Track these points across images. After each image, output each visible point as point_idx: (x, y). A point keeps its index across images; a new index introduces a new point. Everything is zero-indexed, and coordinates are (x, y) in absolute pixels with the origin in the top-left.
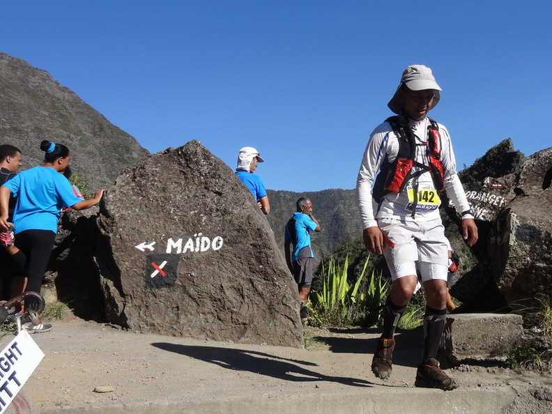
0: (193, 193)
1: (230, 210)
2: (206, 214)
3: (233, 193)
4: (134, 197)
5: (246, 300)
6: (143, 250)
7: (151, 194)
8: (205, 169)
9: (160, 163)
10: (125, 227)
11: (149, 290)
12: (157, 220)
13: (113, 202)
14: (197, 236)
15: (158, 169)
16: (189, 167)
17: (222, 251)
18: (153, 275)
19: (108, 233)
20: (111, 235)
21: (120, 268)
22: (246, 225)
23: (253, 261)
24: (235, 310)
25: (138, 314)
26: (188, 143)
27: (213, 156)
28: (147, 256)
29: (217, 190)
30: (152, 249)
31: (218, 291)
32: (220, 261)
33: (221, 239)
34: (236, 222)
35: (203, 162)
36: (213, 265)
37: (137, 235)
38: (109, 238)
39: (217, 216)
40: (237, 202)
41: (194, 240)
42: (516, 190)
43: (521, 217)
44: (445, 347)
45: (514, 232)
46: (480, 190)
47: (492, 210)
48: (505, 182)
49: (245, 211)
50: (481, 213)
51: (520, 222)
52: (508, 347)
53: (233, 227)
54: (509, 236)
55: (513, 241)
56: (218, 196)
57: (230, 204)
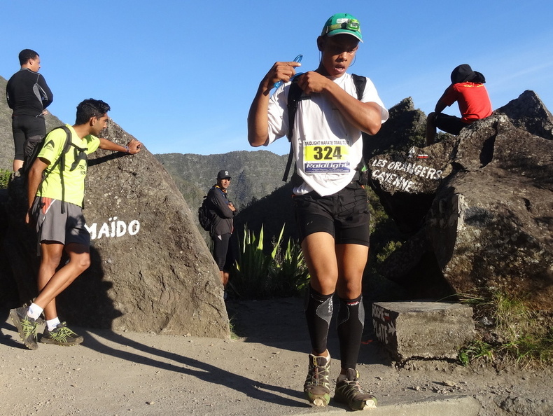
0: (106, 173)
1: (146, 191)
2: (120, 197)
3: (148, 174)
5: (167, 289)
14: (112, 221)
17: (140, 236)
22: (164, 208)
23: (173, 246)
24: (156, 299)
27: (126, 133)
29: (131, 170)
31: (137, 279)
32: (138, 247)
33: (138, 223)
34: (153, 204)
36: (131, 251)
39: (133, 198)
40: (152, 184)
41: (109, 224)
42: (454, 164)
43: (469, 199)
44: (387, 342)
45: (462, 216)
46: (405, 161)
47: (419, 182)
48: (432, 151)
49: (162, 192)
50: (407, 186)
51: (468, 204)
52: (459, 343)
53: (150, 209)
54: (457, 220)
55: (461, 226)
56: (133, 176)
57: (146, 185)
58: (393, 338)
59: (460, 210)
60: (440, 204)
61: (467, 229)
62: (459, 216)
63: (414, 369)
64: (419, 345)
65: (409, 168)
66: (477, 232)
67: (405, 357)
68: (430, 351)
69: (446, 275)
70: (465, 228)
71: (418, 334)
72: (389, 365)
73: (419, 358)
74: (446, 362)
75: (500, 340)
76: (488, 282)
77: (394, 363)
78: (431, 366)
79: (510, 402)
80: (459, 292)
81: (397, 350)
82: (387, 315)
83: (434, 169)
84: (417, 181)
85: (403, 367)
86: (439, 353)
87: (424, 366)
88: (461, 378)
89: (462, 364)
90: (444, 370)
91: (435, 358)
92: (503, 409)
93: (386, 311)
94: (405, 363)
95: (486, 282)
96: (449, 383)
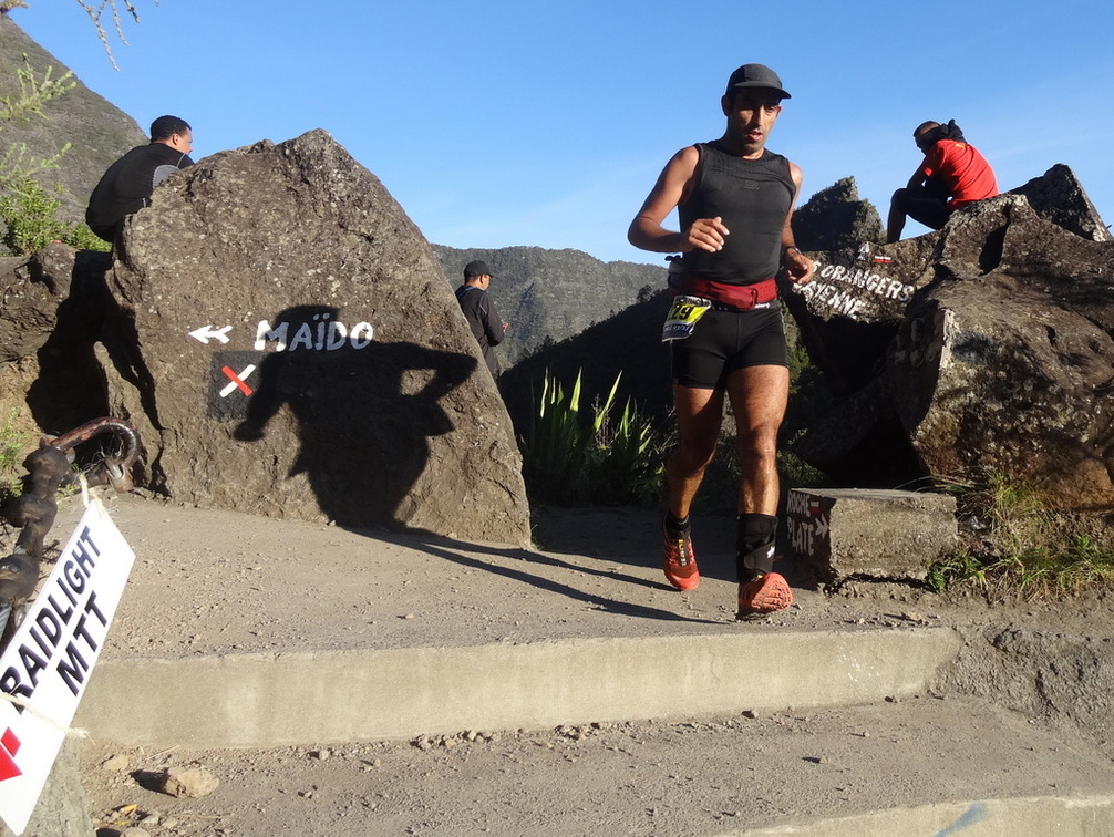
0: (314, 233)
1: (391, 271)
2: (338, 277)
3: (396, 240)
4: (189, 235)
6: (206, 342)
7: (224, 231)
8: (341, 189)
9: (246, 169)
10: (169, 292)
11: (215, 422)
12: (236, 283)
13: (144, 240)
14: (320, 320)
15: (241, 182)
16: (308, 182)
17: (370, 353)
18: (225, 393)
19: (130, 302)
20: (137, 307)
21: (154, 375)
23: (434, 374)
25: (189, 469)
26: (306, 134)
27: (358, 164)
28: (215, 354)
29: (363, 230)
30: (225, 340)
32: (366, 371)
33: (369, 327)
34: (401, 296)
35: (335, 174)
37: (193, 311)
38: (133, 313)
39: (363, 282)
40: (402, 259)
41: (313, 326)
42: (938, 267)
43: (962, 317)
44: (811, 552)
45: (949, 344)
46: (851, 264)
47: (873, 302)
48: (898, 252)
49: (420, 276)
50: (853, 307)
51: (960, 326)
52: (930, 554)
53: (395, 305)
54: (941, 351)
55: (946, 360)
56: (365, 243)
57: (391, 259)
58: (823, 544)
59: (946, 334)
60: (914, 327)
61: (955, 367)
62: (944, 344)
63: (856, 595)
64: (865, 555)
65: (858, 279)
66: (972, 372)
67: (842, 573)
68: (883, 566)
69: (916, 443)
70: (952, 364)
71: (864, 536)
72: (814, 588)
73: (866, 578)
74: (907, 586)
75: (997, 553)
76: (983, 458)
77: (822, 585)
78: (883, 590)
79: (1009, 636)
80: (935, 474)
81: (829, 563)
82: (816, 504)
83: (899, 283)
84: (870, 300)
85: (837, 592)
86: (897, 571)
87: (872, 592)
88: (932, 611)
89: (933, 590)
90: (903, 599)
91: (890, 579)
92: (998, 648)
93: (814, 498)
94: (840, 586)
95: (979, 456)
96: (913, 616)
